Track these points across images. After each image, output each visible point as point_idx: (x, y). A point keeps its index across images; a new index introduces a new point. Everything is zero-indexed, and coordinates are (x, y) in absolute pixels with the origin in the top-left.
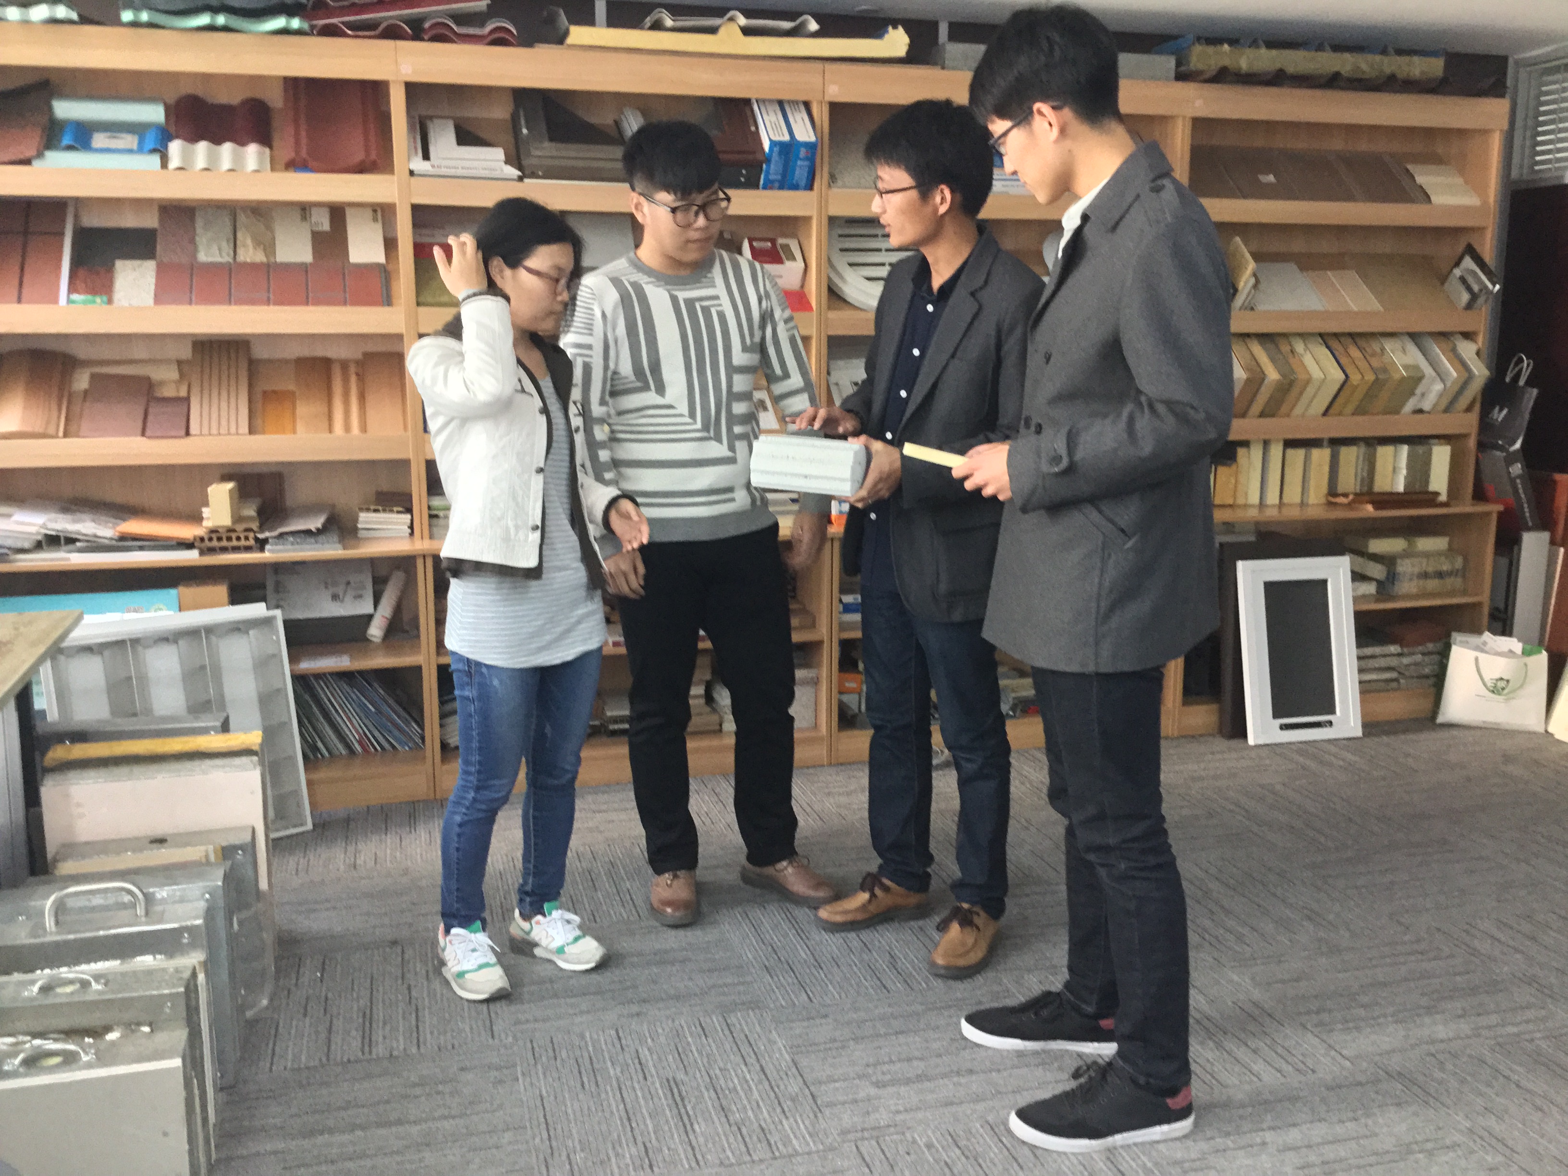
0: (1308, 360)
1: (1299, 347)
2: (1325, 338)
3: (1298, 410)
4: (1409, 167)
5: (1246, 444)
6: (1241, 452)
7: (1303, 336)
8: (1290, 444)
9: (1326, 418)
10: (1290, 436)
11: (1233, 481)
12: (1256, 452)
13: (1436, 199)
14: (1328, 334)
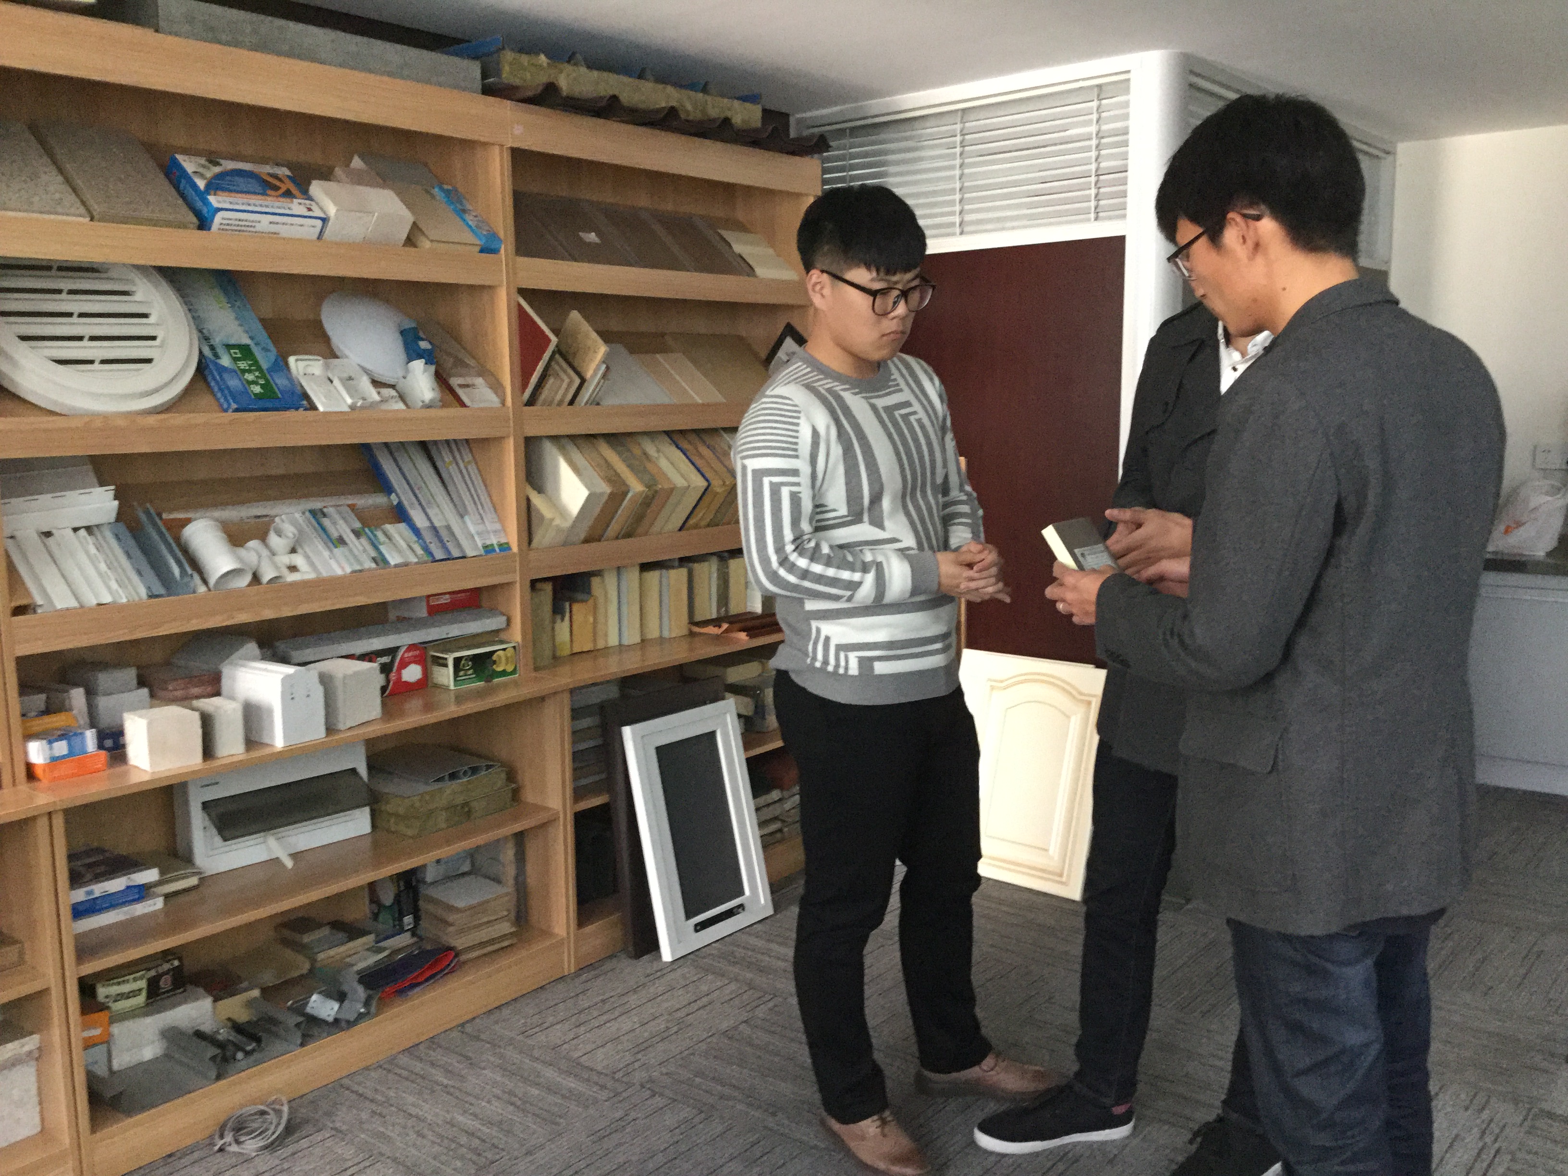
0: (664, 463)
1: (650, 448)
2: (674, 436)
3: (656, 528)
4: (724, 233)
5: (598, 573)
6: (595, 582)
7: (651, 434)
8: (645, 567)
9: (683, 533)
10: (645, 561)
11: (591, 619)
12: (611, 580)
13: (759, 271)
14: (673, 431)
